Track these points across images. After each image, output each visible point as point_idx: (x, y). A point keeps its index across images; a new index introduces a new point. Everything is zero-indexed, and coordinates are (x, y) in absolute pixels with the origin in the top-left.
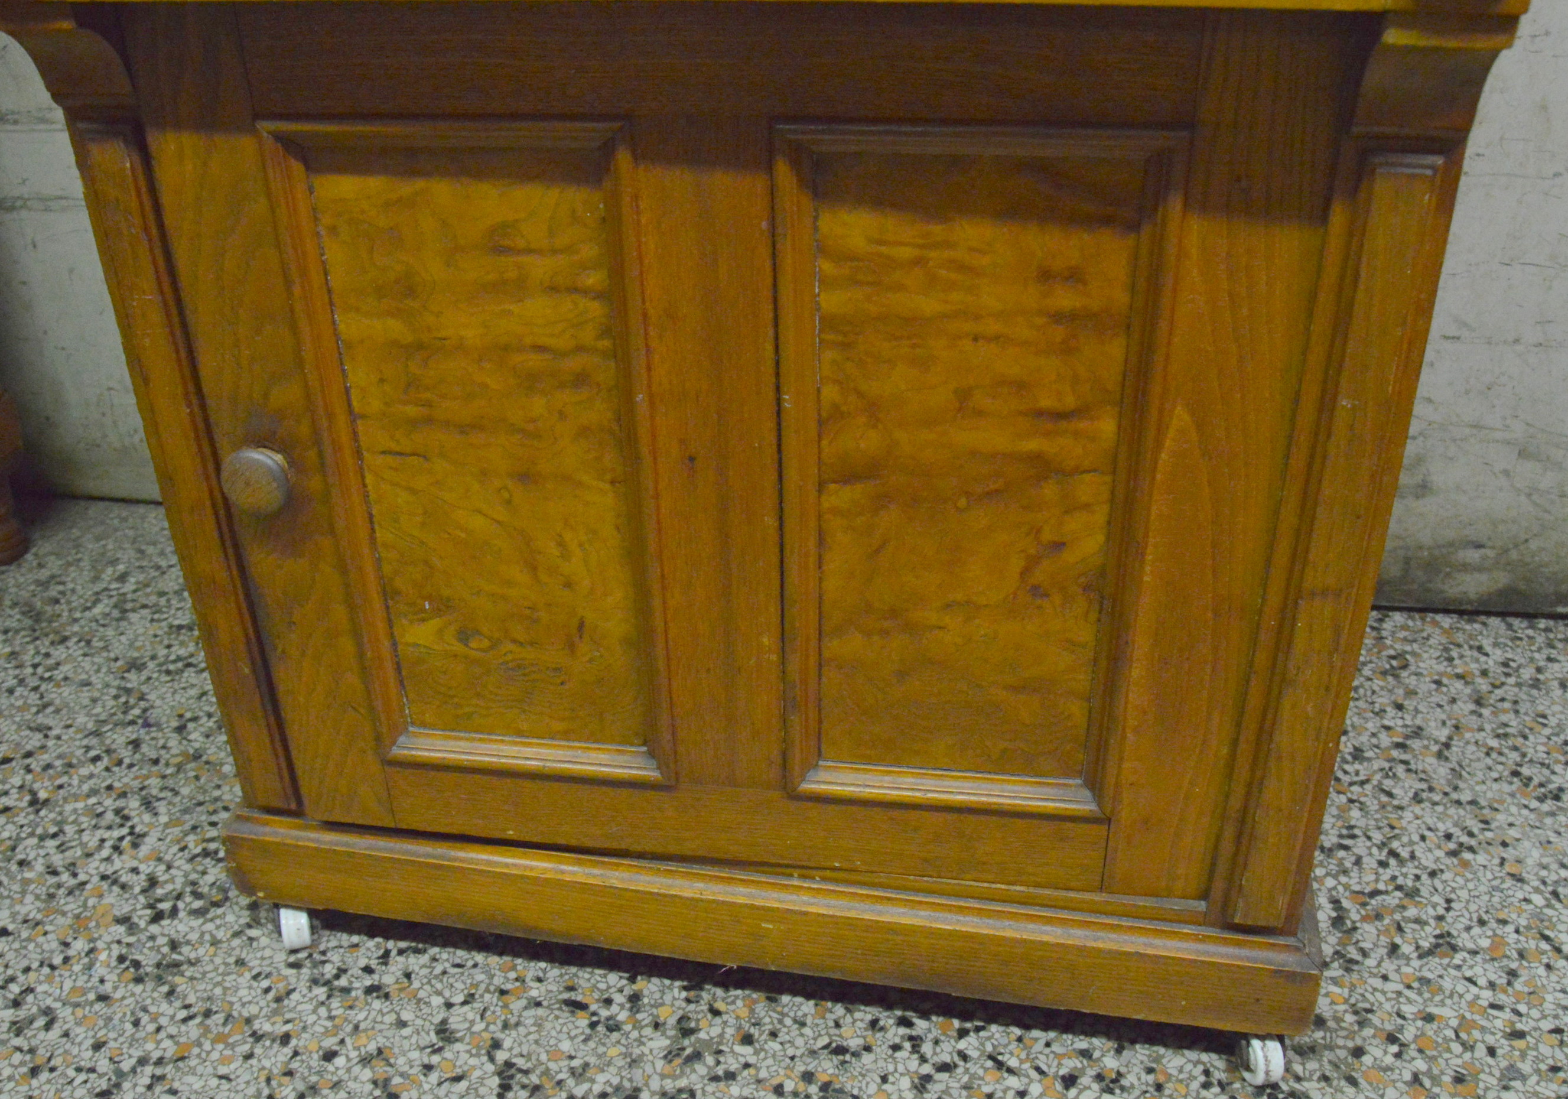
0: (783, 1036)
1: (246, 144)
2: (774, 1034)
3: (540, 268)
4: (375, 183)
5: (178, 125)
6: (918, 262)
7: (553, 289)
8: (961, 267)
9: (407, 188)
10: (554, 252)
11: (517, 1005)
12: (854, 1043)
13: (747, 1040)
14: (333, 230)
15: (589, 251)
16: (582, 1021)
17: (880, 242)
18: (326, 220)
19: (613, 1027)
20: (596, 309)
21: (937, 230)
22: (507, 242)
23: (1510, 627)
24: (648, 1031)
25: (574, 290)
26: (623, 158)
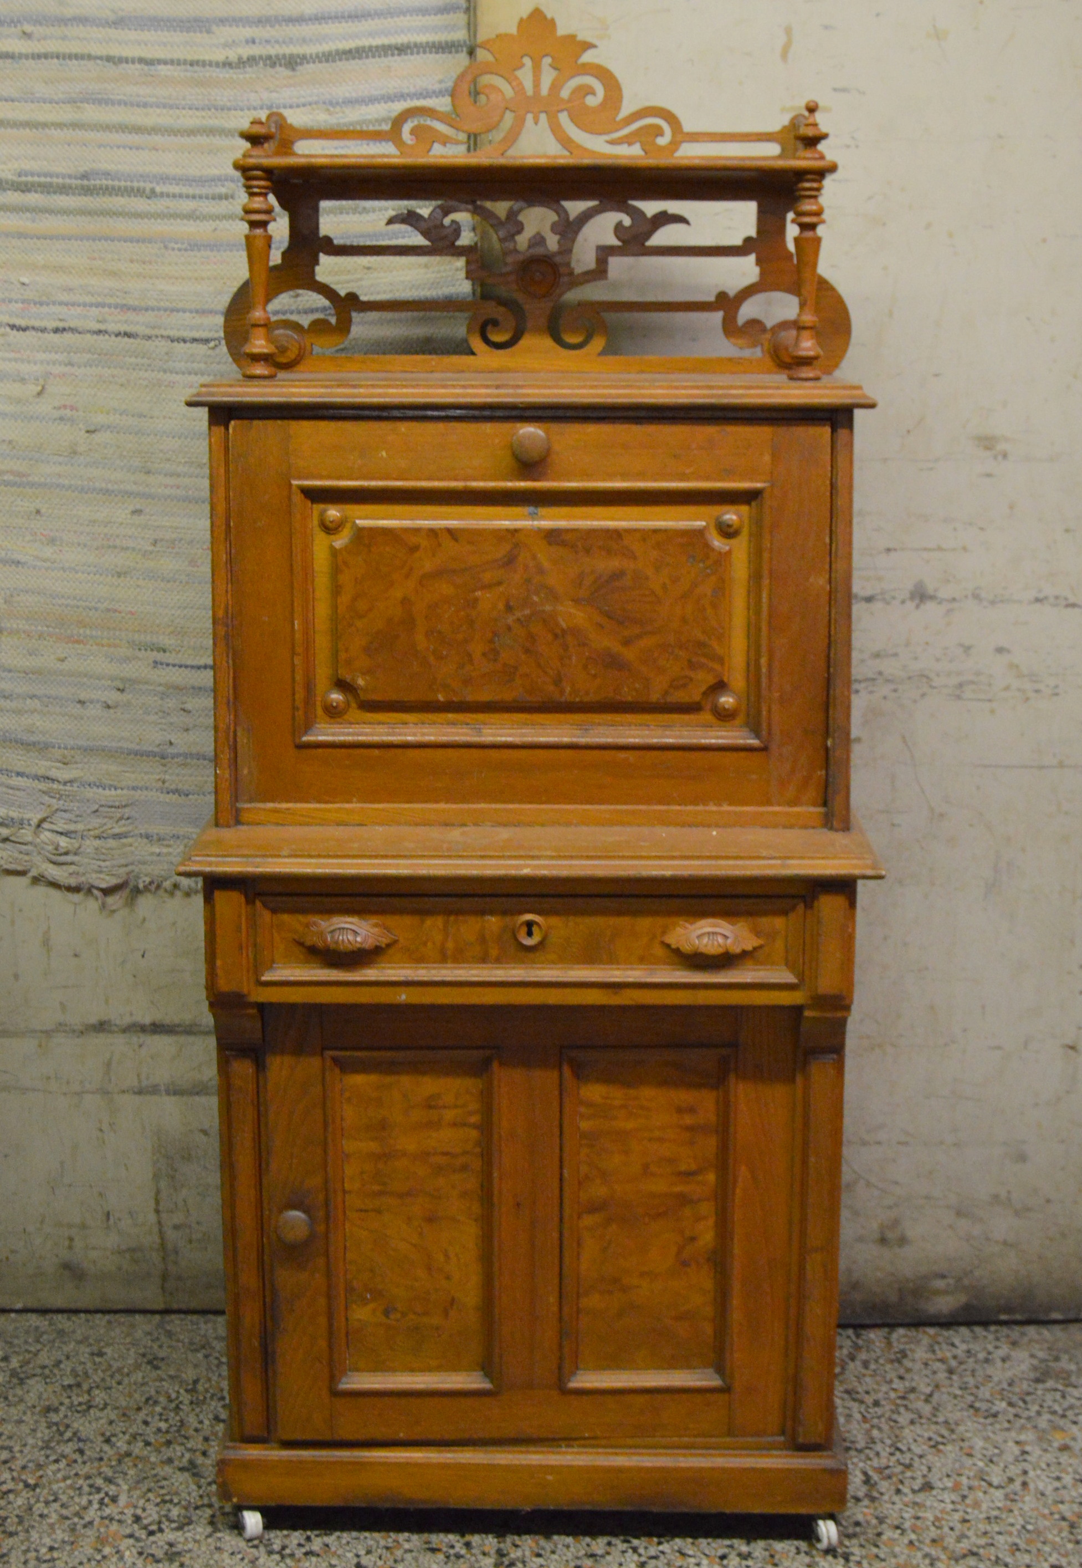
0: (558, 1552)
1: (316, 1062)
2: (553, 1552)
3: (449, 1115)
4: (373, 1078)
5: (282, 1053)
6: (622, 1107)
7: (454, 1125)
8: (642, 1108)
9: (388, 1079)
10: (456, 1107)
11: (399, 1553)
12: (600, 1552)
13: (539, 1555)
14: (349, 1100)
15: (474, 1106)
16: (441, 1556)
17: (606, 1098)
18: (347, 1094)
19: (458, 1556)
20: (474, 1134)
21: (632, 1092)
22: (433, 1103)
23: (972, 1331)
24: (480, 1557)
25: (464, 1125)
26: (495, 1065)
